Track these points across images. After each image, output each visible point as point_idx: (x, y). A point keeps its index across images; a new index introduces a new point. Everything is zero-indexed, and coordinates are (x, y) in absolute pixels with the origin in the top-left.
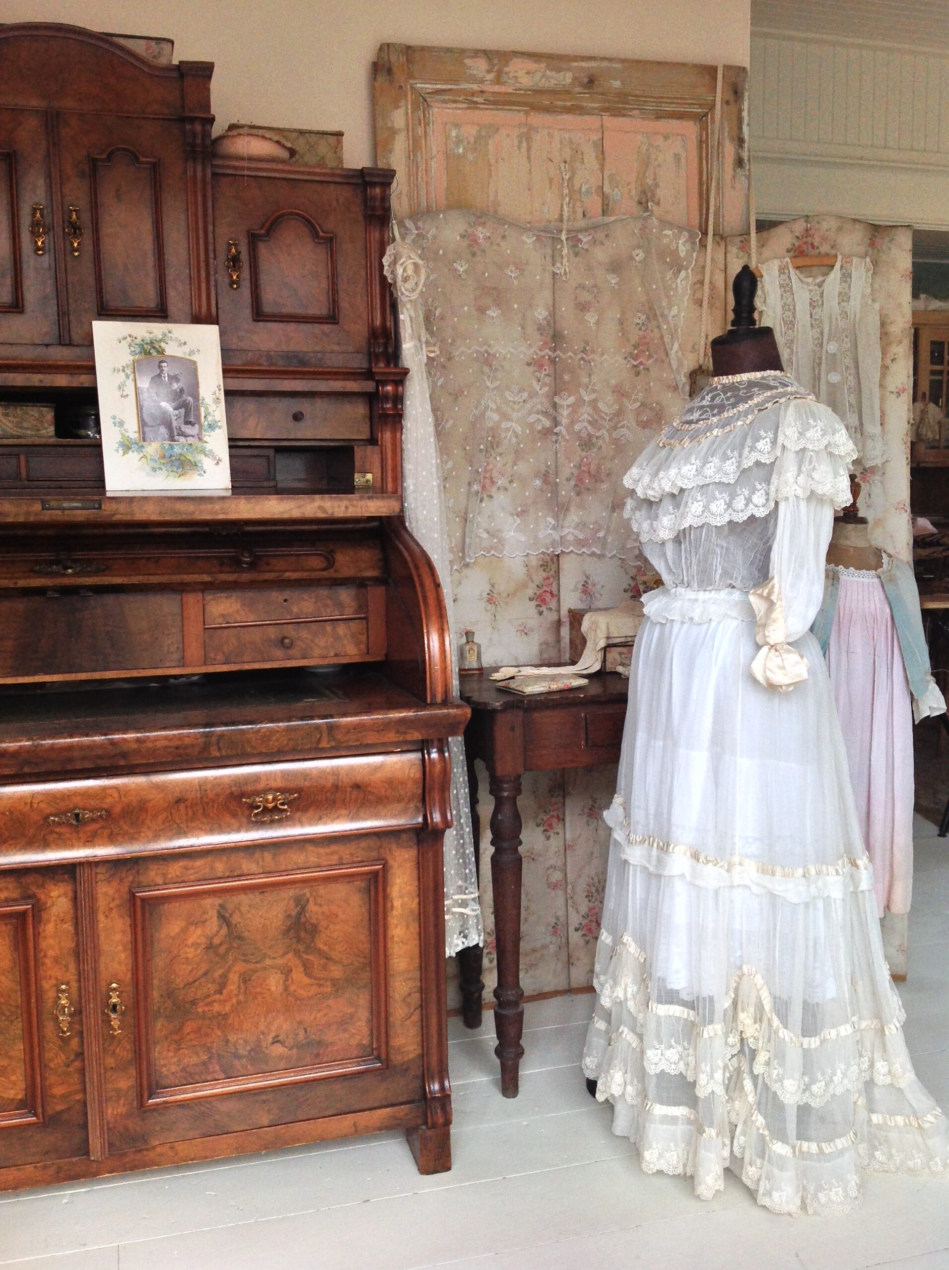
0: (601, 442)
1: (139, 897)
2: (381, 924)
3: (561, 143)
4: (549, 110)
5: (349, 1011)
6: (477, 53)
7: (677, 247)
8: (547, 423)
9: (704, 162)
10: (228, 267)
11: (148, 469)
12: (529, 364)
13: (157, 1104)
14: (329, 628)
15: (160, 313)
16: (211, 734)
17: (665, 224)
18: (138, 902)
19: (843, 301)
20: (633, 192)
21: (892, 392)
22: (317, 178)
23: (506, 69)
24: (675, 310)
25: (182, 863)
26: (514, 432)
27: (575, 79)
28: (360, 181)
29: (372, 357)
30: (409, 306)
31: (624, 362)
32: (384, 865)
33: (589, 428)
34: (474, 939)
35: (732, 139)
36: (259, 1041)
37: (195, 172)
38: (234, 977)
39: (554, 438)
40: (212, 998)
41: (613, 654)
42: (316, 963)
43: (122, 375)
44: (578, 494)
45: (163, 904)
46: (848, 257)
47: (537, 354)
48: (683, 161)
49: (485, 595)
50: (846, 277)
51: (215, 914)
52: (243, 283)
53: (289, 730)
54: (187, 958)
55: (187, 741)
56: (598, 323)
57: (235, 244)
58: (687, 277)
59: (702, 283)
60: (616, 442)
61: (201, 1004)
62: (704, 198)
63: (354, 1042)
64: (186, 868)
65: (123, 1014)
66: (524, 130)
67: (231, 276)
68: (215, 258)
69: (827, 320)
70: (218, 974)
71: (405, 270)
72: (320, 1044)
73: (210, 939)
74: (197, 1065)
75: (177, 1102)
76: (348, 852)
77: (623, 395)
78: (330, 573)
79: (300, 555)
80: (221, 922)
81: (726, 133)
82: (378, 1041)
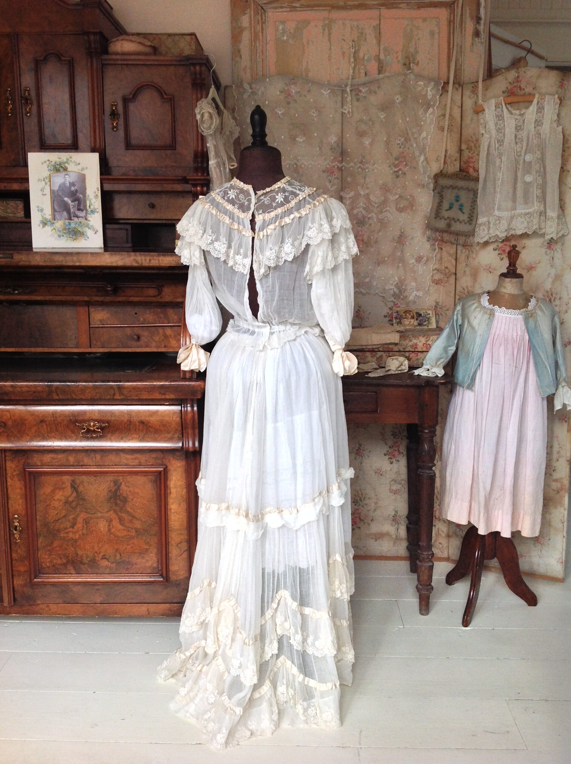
0: (371, 221)
1: (28, 471)
2: (164, 502)
3: (351, 28)
4: (344, 8)
5: (145, 547)
7: (427, 92)
9: (452, 34)
10: (111, 118)
11: (56, 236)
12: (324, 172)
13: (39, 582)
14: (161, 331)
15: (74, 147)
16: (51, 386)
17: (419, 77)
18: (27, 473)
19: (538, 125)
20: (400, 58)
24: (424, 134)
25: (51, 455)
28: (187, 63)
31: (388, 169)
32: (164, 469)
33: (364, 212)
35: (472, 18)
36: (94, 556)
37: (91, 63)
38: (80, 520)
40: (68, 530)
42: (126, 518)
43: (43, 183)
45: (42, 476)
46: (542, 95)
47: (329, 165)
48: (436, 35)
50: (540, 109)
51: (69, 484)
52: (119, 128)
53: (95, 387)
54: (55, 507)
55: (39, 389)
56: (371, 144)
57: (115, 105)
58: (433, 113)
59: (444, 116)
60: (381, 221)
61: (63, 532)
63: (149, 564)
64: (53, 458)
65: (20, 531)
66: (327, 22)
67: (113, 124)
68: (104, 113)
69: (525, 139)
70: (71, 517)
71: (202, 116)
72: (129, 563)
73: (67, 498)
74: (61, 564)
75: (49, 582)
76: (144, 458)
77: (387, 190)
78: (158, 299)
79: (143, 288)
80: (73, 489)
81: (468, 14)
82: (162, 567)
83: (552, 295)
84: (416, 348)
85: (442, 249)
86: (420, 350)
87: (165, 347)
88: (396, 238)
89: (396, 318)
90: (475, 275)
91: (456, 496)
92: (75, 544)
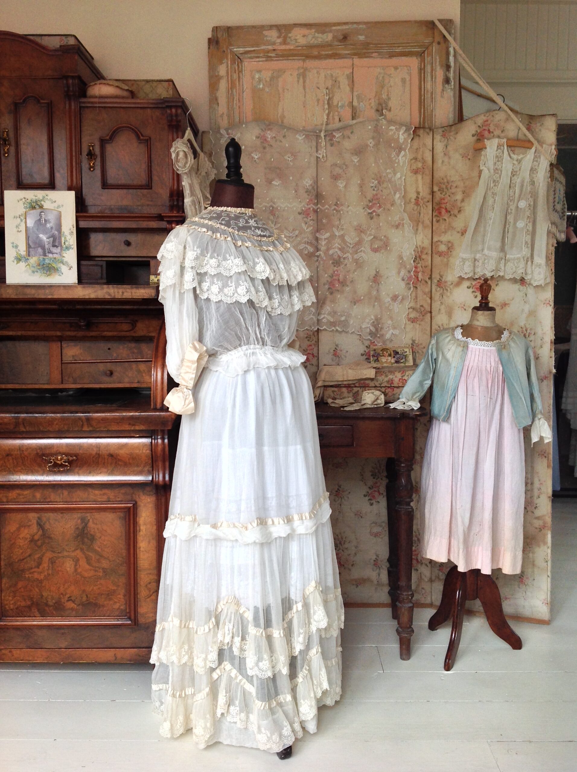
0: (346, 261)
2: (132, 540)
3: (326, 77)
4: (318, 57)
5: (113, 588)
6: (271, 27)
7: (399, 136)
8: (311, 250)
9: (423, 83)
10: (88, 159)
11: (30, 271)
12: (300, 214)
14: (134, 366)
15: (51, 186)
16: (17, 418)
17: (391, 122)
20: (373, 104)
22: (139, 106)
23: (290, 35)
24: (398, 175)
25: (18, 491)
27: (334, 37)
28: (163, 106)
29: (172, 208)
31: (362, 211)
32: (134, 505)
33: (339, 252)
35: (442, 66)
36: (60, 598)
37: (70, 106)
38: (46, 559)
39: (316, 258)
40: (33, 570)
41: (330, 391)
42: (93, 557)
43: (19, 220)
44: (331, 293)
47: (305, 207)
48: (408, 83)
51: (35, 522)
52: (96, 168)
53: (63, 419)
54: (20, 546)
55: (6, 420)
56: (345, 187)
57: (92, 146)
58: (405, 156)
59: (416, 158)
60: (356, 261)
61: (27, 573)
62: (422, 104)
63: (117, 606)
66: (302, 71)
67: (90, 164)
68: (81, 154)
70: (37, 556)
71: (177, 155)
72: (96, 605)
73: (33, 536)
74: (25, 607)
75: (13, 626)
76: (113, 494)
77: (361, 232)
78: (132, 334)
79: (117, 323)
80: (39, 527)
81: (438, 63)
82: (130, 609)
83: (526, 330)
84: (392, 383)
85: (416, 288)
86: (396, 385)
87: (138, 382)
88: (371, 277)
89: (373, 356)
90: (450, 314)
91: (435, 533)
92: (40, 585)
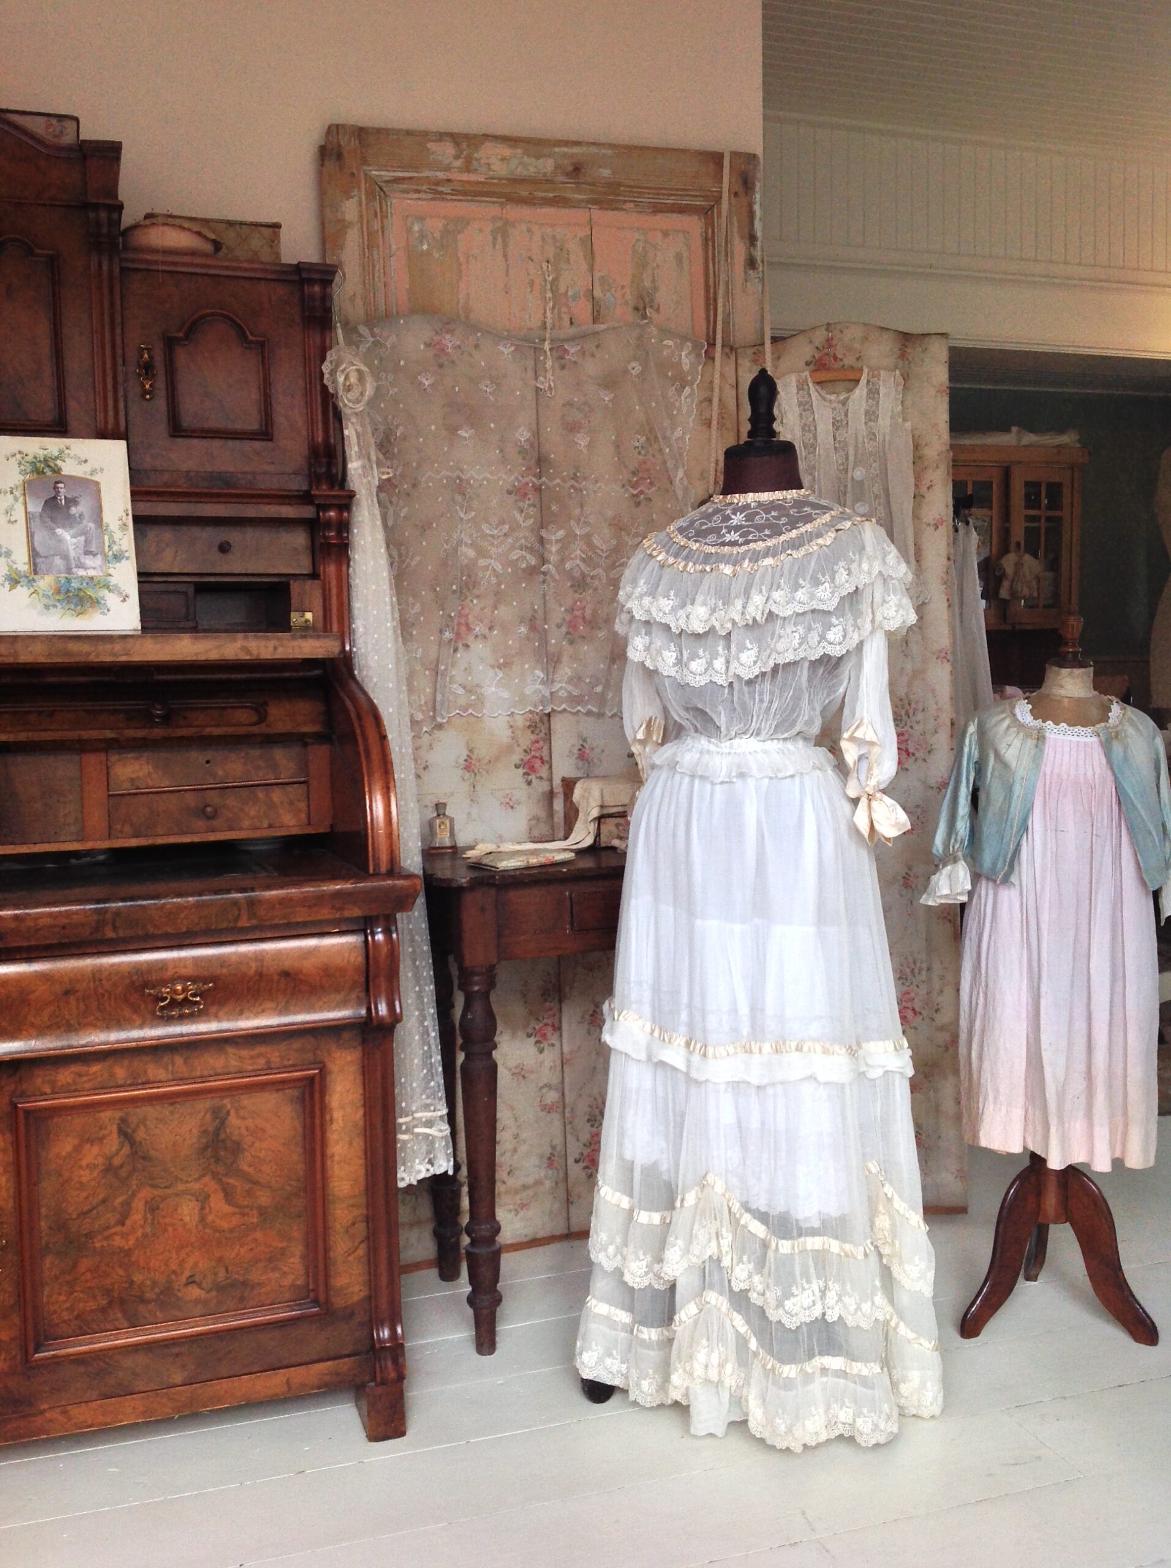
0: (596, 583)
1: (22, 1108)
2: (318, 1142)
3: (543, 239)
4: (529, 201)
5: (280, 1245)
6: (441, 136)
7: (680, 359)
8: (533, 562)
9: (711, 262)
10: (140, 375)
11: (40, 606)
12: (509, 492)
13: (46, 1359)
14: (261, 794)
15: (59, 428)
16: (106, 910)
17: (665, 332)
18: (21, 1115)
19: (870, 420)
20: (628, 296)
21: (929, 525)
22: (246, 274)
23: (476, 155)
24: (678, 432)
25: (75, 1068)
26: (494, 570)
27: (558, 166)
28: (296, 278)
29: (314, 478)
30: (354, 420)
31: (621, 491)
32: (321, 1070)
33: (583, 566)
34: (441, 1166)
35: (742, 237)
36: (170, 1282)
37: (100, 265)
38: (139, 1205)
39: (542, 577)
40: (113, 1230)
42: (238, 1186)
43: (10, 497)
44: (571, 642)
45: (52, 1117)
46: (875, 372)
47: (519, 481)
48: (686, 262)
49: (461, 761)
50: (873, 392)
51: (115, 1128)
52: (157, 394)
53: (198, 906)
54: (81, 1183)
55: (76, 919)
56: (590, 446)
57: (148, 350)
58: (692, 394)
59: (710, 401)
61: (99, 1238)
62: (711, 302)
63: (287, 1281)
64: (80, 1075)
66: (499, 224)
67: (144, 386)
68: (122, 364)
69: (852, 442)
70: (118, 1201)
71: (347, 378)
72: (245, 1284)
73: (110, 1159)
74: (95, 1311)
75: (68, 1356)
76: (277, 1054)
77: (621, 529)
78: (262, 729)
79: (225, 708)
80: (122, 1139)
81: (735, 230)
82: (316, 1281)
83: (909, 704)
91: (996, 1098)
92: (126, 1260)
